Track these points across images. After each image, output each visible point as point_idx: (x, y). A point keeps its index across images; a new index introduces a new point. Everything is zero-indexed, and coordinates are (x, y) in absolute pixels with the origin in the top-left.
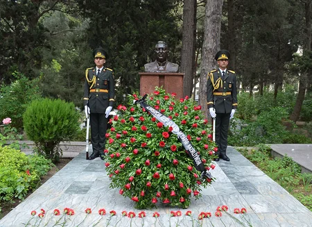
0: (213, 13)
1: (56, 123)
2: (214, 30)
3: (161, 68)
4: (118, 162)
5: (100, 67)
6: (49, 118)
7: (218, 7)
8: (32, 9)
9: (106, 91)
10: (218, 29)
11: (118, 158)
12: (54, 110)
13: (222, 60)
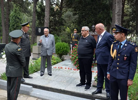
0: (118, 12)
1: (62, 49)
2: (118, 19)
3: (93, 33)
4: (73, 57)
5: (75, 33)
6: (61, 48)
7: (120, 10)
8: (59, 13)
9: (77, 40)
10: (120, 18)
11: (73, 56)
12: (62, 45)
13: (114, 30)
